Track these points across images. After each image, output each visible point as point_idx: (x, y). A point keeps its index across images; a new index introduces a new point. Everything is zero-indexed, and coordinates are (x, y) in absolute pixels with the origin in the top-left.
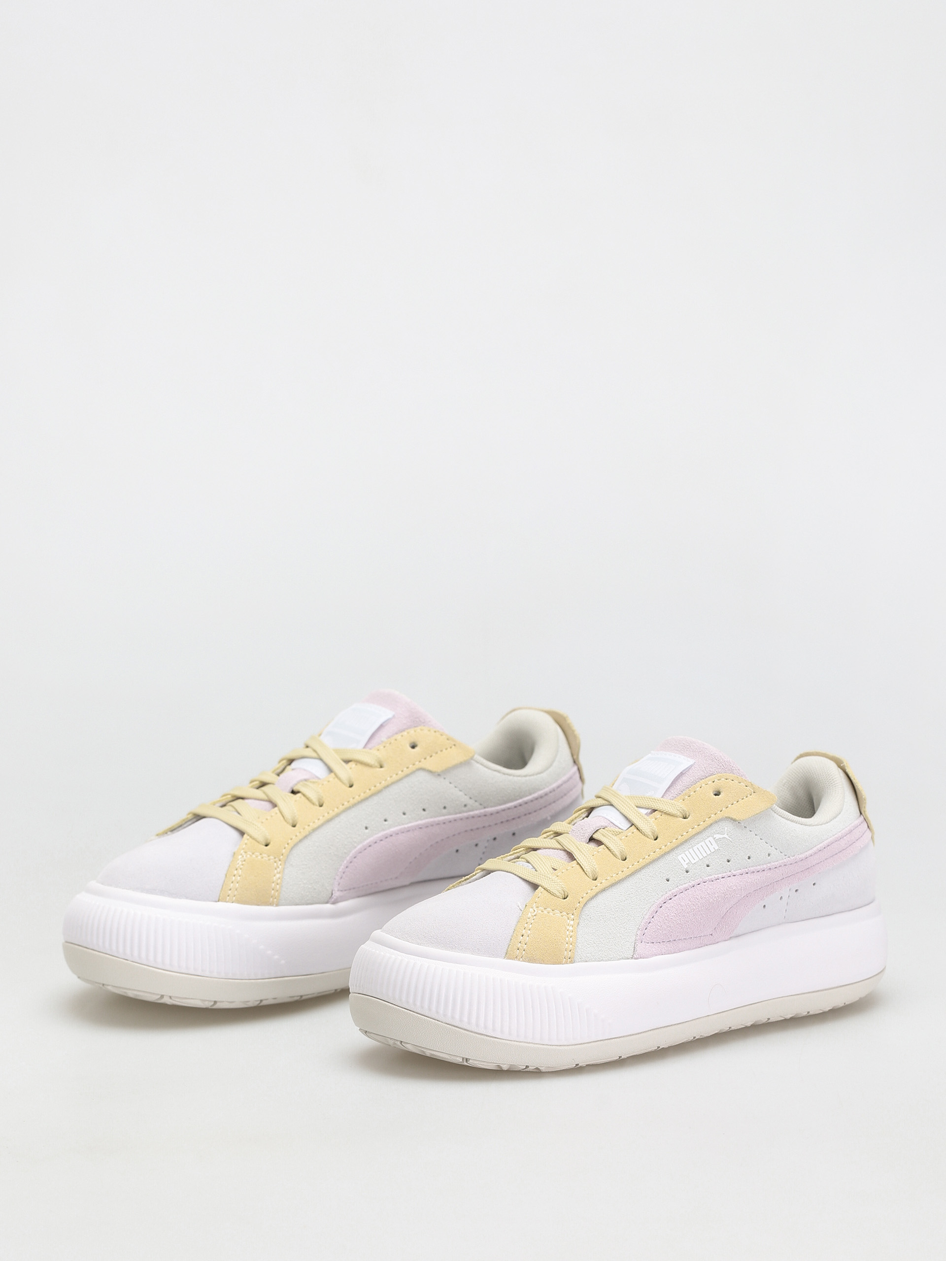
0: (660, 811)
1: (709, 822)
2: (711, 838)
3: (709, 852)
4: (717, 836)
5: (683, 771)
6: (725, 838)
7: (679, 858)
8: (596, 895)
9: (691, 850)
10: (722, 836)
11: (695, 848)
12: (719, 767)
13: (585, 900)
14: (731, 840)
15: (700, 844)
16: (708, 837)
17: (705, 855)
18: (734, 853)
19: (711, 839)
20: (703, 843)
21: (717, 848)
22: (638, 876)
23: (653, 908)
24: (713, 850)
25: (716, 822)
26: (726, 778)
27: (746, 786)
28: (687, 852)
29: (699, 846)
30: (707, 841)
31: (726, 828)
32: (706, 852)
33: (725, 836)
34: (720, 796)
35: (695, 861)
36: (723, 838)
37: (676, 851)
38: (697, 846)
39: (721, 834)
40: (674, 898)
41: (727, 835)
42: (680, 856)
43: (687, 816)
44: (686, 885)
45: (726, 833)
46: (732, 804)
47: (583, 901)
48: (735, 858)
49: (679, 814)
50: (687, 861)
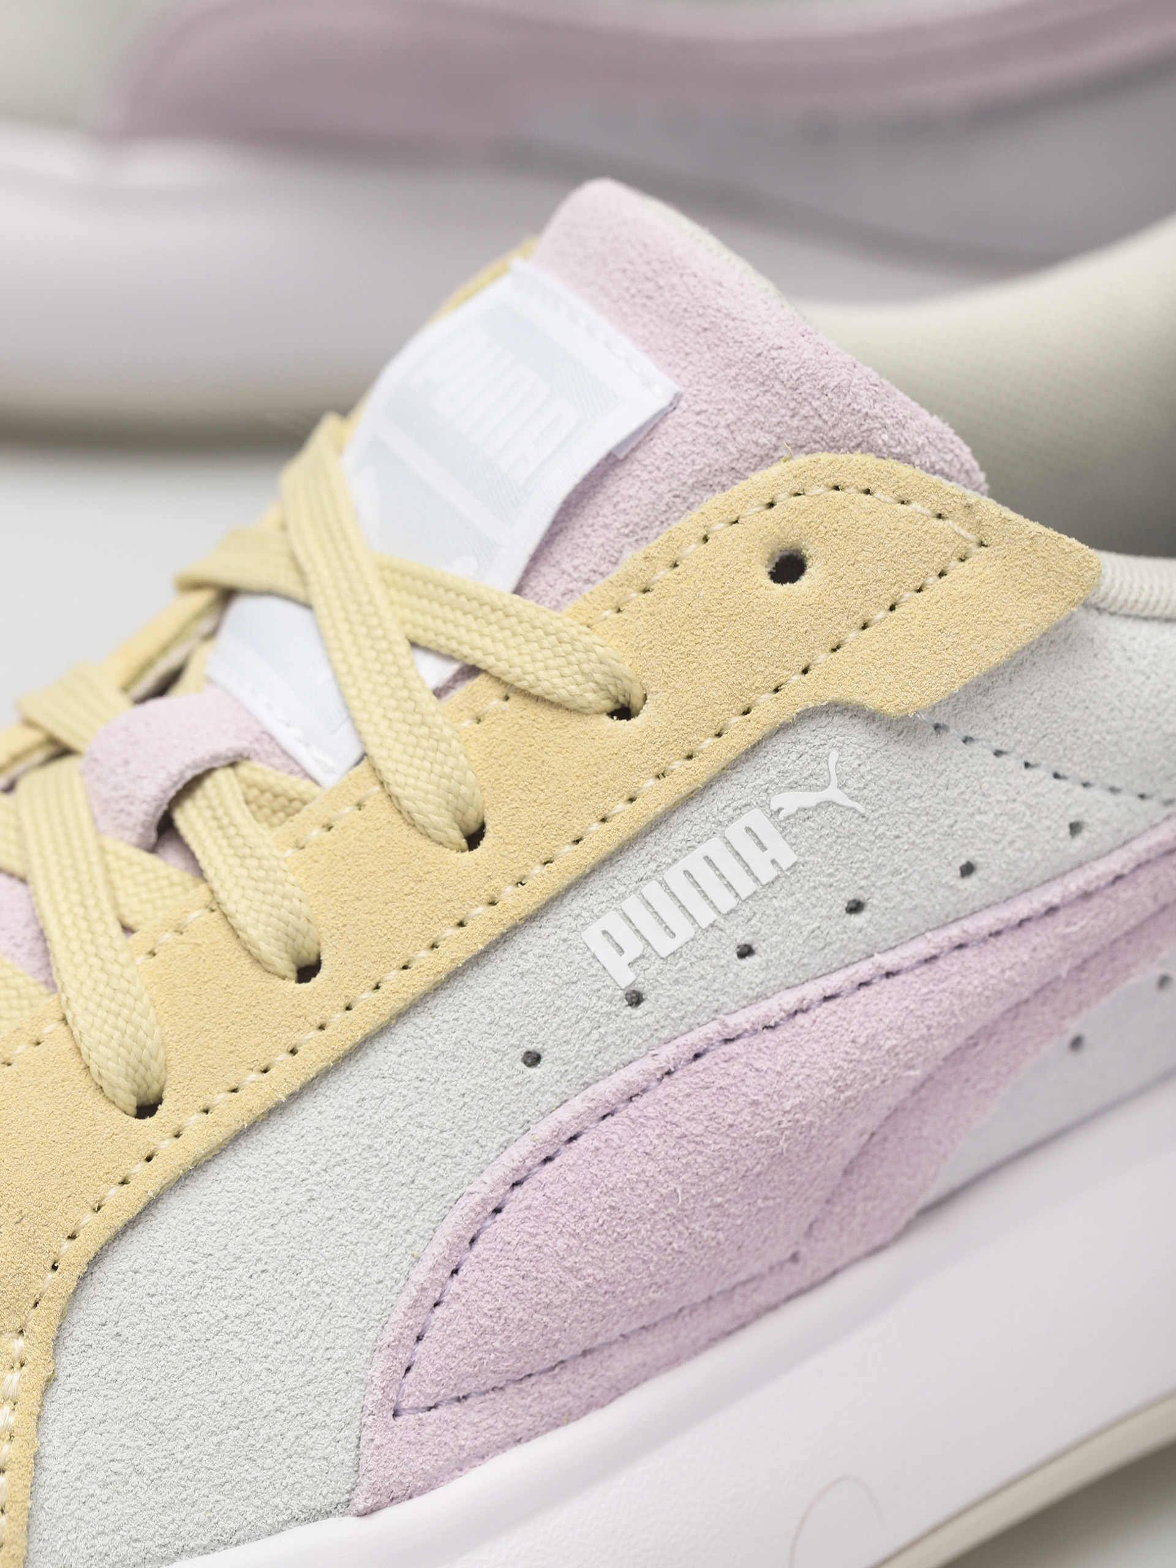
0: (498, 679)
1: (742, 733)
2: (757, 811)
3: (746, 887)
4: (789, 801)
5: (620, 446)
6: (830, 803)
7: (592, 936)
8: (151, 1205)
9: (652, 890)
10: (810, 799)
11: (674, 877)
12: (795, 423)
13: (87, 1244)
14: (861, 808)
15: (702, 850)
16: (740, 810)
17: (727, 902)
18: (880, 867)
19: (756, 818)
20: (714, 847)
21: (787, 859)
22: (379, 1058)
23: (455, 1223)
24: (767, 874)
25: (783, 728)
26: (832, 481)
27: (940, 516)
28: (631, 905)
29: (693, 862)
30: (735, 832)
31: (833, 760)
32: (729, 886)
33: (832, 793)
34: (804, 581)
35: (673, 945)
36: (819, 805)
37: (575, 904)
38: (684, 863)
39: (810, 788)
40: (568, 1156)
41: (842, 786)
42: (596, 928)
43: (636, 701)
44: (631, 1074)
45: (834, 780)
46: (865, 627)
47: (74, 1255)
48: (890, 891)
49: (590, 696)
50: (633, 949)
